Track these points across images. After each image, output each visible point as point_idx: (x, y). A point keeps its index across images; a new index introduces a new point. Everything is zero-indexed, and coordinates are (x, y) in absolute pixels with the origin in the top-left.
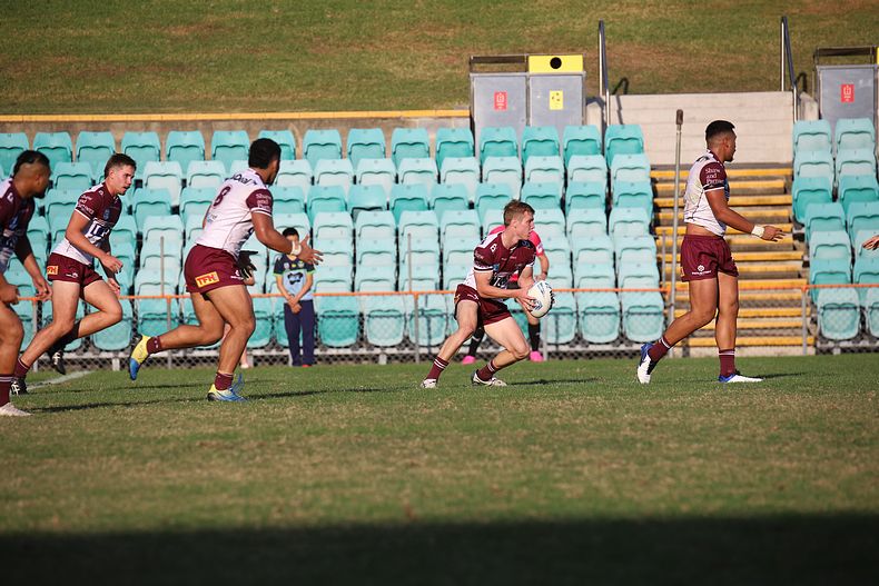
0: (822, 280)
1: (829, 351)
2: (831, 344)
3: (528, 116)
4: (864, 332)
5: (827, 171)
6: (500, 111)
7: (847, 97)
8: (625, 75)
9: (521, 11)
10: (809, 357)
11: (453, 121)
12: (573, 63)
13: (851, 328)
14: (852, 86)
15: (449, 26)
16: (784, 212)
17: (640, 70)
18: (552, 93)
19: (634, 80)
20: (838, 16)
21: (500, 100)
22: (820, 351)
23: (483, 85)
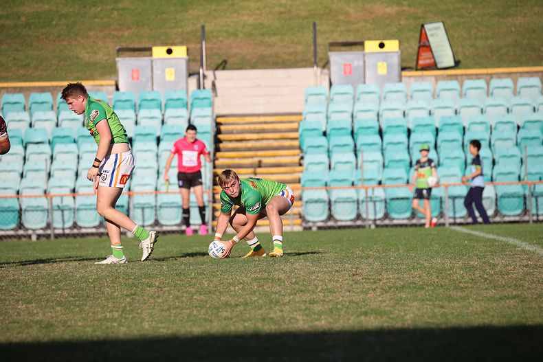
0: (308, 184)
1: (310, 228)
2: (310, 224)
3: (153, 84)
4: (330, 217)
5: (322, 118)
6: (135, 81)
7: (348, 71)
8: (225, 58)
9: (175, 19)
10: (298, 233)
11: (104, 88)
12: (180, 52)
13: (322, 214)
14: (350, 65)
15: (128, 28)
16: (296, 143)
17: (235, 55)
18: (167, 70)
19: (231, 61)
20: (365, 21)
21: (135, 74)
22: (305, 229)
23: (125, 65)
